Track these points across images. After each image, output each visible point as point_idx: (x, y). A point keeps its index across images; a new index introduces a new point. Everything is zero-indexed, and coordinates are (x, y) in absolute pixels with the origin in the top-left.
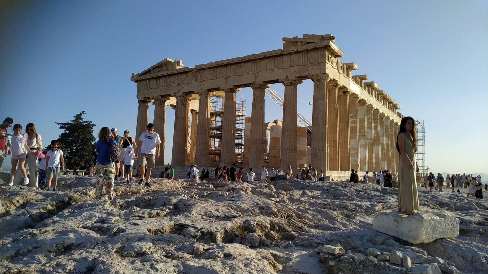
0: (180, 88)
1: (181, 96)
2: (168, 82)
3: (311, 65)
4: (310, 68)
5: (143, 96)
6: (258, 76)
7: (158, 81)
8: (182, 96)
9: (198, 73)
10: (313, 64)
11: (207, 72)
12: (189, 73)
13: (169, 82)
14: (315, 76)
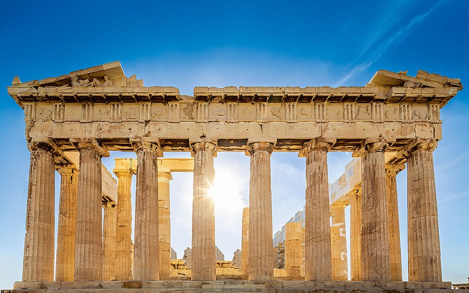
0: (151, 127)
1: (151, 146)
2: (117, 113)
3: (419, 125)
4: (418, 128)
5: (47, 134)
6: (326, 129)
7: (89, 109)
8: (154, 146)
9: (195, 106)
10: (422, 123)
11: (216, 107)
12: (174, 103)
13: (120, 114)
14: (427, 140)
